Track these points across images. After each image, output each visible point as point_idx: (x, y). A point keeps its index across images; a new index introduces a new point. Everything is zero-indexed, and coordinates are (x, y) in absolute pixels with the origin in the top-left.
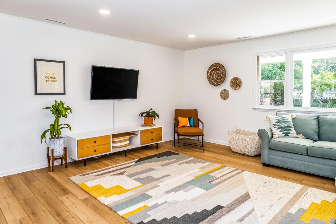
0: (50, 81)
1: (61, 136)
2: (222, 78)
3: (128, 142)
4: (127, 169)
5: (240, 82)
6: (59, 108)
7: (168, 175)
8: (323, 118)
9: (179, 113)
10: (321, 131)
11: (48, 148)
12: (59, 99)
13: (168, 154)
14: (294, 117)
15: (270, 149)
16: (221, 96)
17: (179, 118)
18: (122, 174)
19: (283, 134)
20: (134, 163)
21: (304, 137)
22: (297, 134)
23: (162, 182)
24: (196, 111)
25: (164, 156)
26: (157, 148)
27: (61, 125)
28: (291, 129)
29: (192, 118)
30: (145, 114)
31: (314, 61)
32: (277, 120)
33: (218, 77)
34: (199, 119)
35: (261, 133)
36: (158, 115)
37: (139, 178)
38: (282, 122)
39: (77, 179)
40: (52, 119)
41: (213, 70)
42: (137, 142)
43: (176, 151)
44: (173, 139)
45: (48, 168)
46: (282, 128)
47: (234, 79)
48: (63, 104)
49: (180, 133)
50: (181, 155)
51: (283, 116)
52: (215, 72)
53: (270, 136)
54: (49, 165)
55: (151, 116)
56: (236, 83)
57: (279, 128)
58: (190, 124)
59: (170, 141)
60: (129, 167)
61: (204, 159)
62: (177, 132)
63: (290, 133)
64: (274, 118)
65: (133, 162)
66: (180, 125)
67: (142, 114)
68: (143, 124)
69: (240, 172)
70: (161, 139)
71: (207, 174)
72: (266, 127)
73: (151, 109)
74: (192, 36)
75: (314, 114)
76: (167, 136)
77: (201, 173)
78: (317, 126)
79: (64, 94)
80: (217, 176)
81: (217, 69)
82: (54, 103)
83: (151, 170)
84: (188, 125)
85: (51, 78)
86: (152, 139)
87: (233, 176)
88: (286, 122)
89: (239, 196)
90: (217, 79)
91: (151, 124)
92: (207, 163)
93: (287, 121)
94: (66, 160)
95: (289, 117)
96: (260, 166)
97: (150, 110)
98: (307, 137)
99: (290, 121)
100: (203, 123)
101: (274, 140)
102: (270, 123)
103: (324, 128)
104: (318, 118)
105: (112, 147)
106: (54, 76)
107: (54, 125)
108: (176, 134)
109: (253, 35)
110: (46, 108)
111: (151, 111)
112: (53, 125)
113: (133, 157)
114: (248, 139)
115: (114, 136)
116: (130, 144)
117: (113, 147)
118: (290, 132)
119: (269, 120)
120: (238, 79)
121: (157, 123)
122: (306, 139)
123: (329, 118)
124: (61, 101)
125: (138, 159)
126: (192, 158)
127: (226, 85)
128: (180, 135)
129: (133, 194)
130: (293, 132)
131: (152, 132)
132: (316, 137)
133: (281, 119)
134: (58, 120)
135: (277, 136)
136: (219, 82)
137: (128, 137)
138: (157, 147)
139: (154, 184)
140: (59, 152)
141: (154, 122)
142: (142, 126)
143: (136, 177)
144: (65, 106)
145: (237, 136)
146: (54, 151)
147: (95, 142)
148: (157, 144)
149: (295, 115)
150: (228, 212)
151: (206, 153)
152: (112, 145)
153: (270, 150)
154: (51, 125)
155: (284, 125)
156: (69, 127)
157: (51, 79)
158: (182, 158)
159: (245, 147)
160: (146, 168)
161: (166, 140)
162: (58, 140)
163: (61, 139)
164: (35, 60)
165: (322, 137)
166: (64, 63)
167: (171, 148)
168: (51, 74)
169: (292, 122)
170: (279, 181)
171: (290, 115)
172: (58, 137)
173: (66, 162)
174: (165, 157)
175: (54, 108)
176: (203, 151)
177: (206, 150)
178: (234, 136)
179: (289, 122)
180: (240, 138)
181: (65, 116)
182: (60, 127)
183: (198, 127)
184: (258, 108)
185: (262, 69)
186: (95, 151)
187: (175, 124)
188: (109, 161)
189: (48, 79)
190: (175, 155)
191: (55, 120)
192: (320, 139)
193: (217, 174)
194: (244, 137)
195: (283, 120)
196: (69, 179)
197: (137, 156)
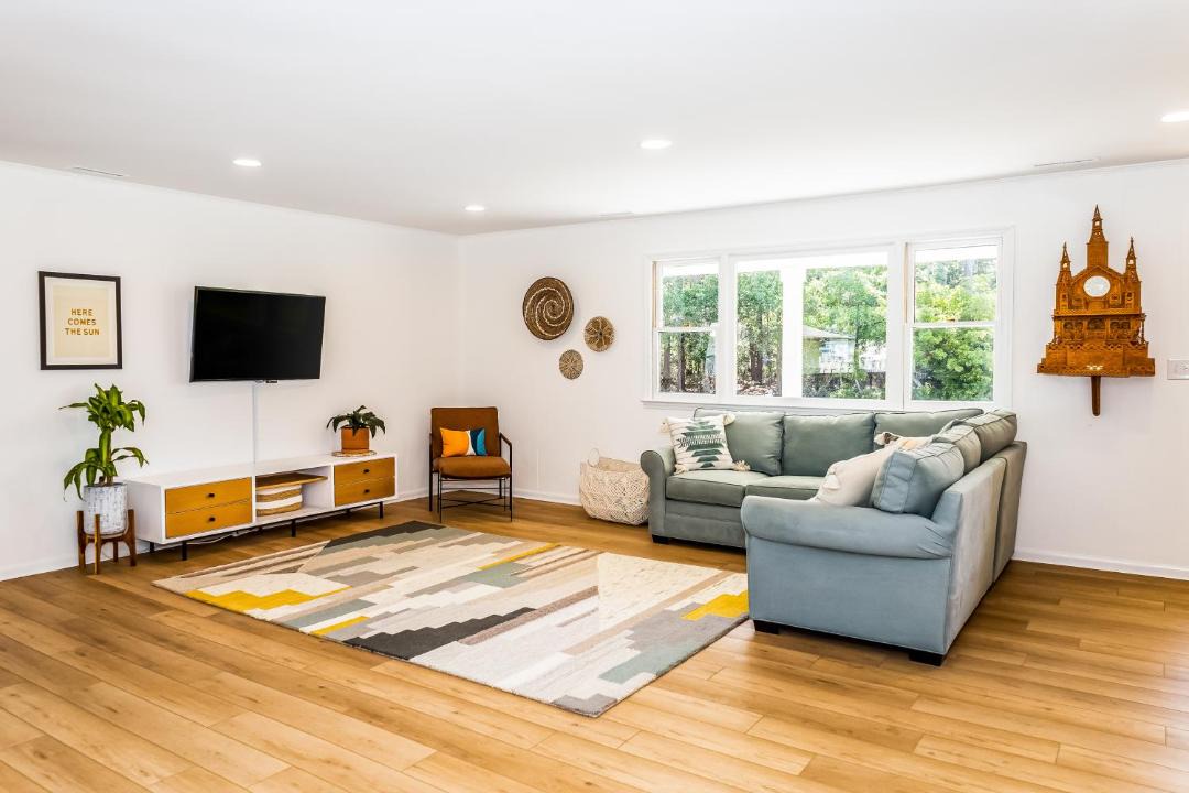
0: (82, 332)
1: (115, 480)
2: (563, 318)
3: (298, 499)
4: (304, 562)
5: (611, 331)
6: (110, 404)
7: (414, 568)
8: (791, 421)
9: (443, 418)
10: (787, 453)
11: (81, 514)
12: (106, 380)
13: (413, 527)
14: (729, 421)
15: (667, 499)
16: (562, 369)
17: (445, 433)
18: (294, 570)
19: (700, 461)
20: (321, 549)
21: (748, 467)
22: (734, 461)
23: (397, 579)
24: (493, 411)
25: (402, 532)
26: (381, 516)
27: (116, 451)
28: (720, 449)
29: (482, 433)
30: (346, 422)
31: (812, 275)
32: (688, 428)
33: (554, 315)
34: (501, 436)
35: (649, 462)
36: (381, 424)
37: (338, 576)
38: (698, 434)
39: (175, 583)
40: (91, 436)
41: (540, 296)
42: (324, 499)
43: (434, 520)
44: (428, 495)
45: (80, 567)
46: (699, 447)
47: (595, 322)
48: (119, 394)
49: (446, 472)
50: (449, 529)
51: (704, 419)
52: (545, 301)
53: (667, 466)
54: (82, 559)
55: (363, 426)
56: (601, 334)
57: (690, 449)
58: (476, 451)
59: (419, 501)
60: (308, 557)
61: (508, 535)
62: (437, 471)
63: (717, 460)
64: (683, 421)
65: (320, 546)
66: (447, 451)
67: (337, 421)
68: (340, 449)
69: (593, 555)
70: (390, 491)
71: (511, 561)
72: (660, 447)
73: (363, 407)
74: (475, 209)
75: (775, 413)
76: (410, 484)
77: (497, 560)
78: (780, 441)
79: (119, 366)
80: (534, 565)
81: (550, 295)
82: (95, 393)
83: (370, 559)
84: (471, 451)
85: (83, 322)
86: (367, 491)
87: (573, 562)
88: (709, 433)
89: (575, 592)
90: (552, 321)
91: (364, 448)
92: (516, 543)
93: (712, 431)
94: (131, 543)
95: (718, 422)
96: (646, 543)
97: (359, 410)
98: (756, 467)
99: (719, 432)
100: (510, 444)
101: (677, 475)
102: (672, 436)
103: (791, 447)
104: (781, 422)
105: (258, 511)
106: (91, 318)
107: (98, 453)
108: (435, 477)
109: (637, 211)
110: (74, 406)
111: (362, 412)
112: (94, 450)
113: (316, 538)
114: (624, 481)
115: (263, 481)
116: (303, 505)
117: (260, 513)
118: (717, 456)
119: (669, 429)
120: (604, 322)
121: (380, 446)
122: (754, 473)
123: (803, 420)
124: (114, 387)
125: (328, 542)
126: (479, 534)
127: (575, 339)
128: (446, 476)
129: (329, 601)
130: (725, 457)
131: (367, 471)
132: (775, 466)
133: (698, 426)
134: (109, 436)
135: (684, 468)
136: (556, 330)
137: (295, 486)
138: (381, 512)
139: (379, 583)
140: (114, 523)
141: (373, 443)
142: (334, 454)
143: (329, 575)
144: (126, 400)
145: (600, 474)
146: (101, 518)
147: (212, 495)
148: (381, 503)
149: (732, 417)
150: (540, 616)
151: (517, 524)
152: (255, 506)
153: (669, 502)
154: (88, 451)
155: (702, 439)
156: (138, 454)
157: (83, 327)
158: (453, 535)
159: (618, 502)
160: (355, 558)
161: (408, 496)
162: (112, 489)
163: (119, 488)
164: (42, 275)
165: (789, 465)
166: (117, 280)
167: (422, 515)
168: (85, 312)
169: (723, 434)
170: (674, 566)
171: (721, 417)
172: (109, 484)
173: (132, 550)
174: (405, 534)
175: (97, 404)
176: (509, 519)
177: (518, 518)
178: (591, 476)
179: (716, 432)
180: (606, 480)
181: (130, 426)
182: (114, 457)
183: (500, 455)
184: (655, 400)
185: (665, 299)
186: (212, 519)
187: (431, 447)
188: (248, 548)
189: (76, 327)
190: (431, 530)
191: (102, 437)
192: (784, 472)
193: (536, 561)
194: (615, 476)
195: (703, 428)
196: (154, 586)
197: (327, 537)
